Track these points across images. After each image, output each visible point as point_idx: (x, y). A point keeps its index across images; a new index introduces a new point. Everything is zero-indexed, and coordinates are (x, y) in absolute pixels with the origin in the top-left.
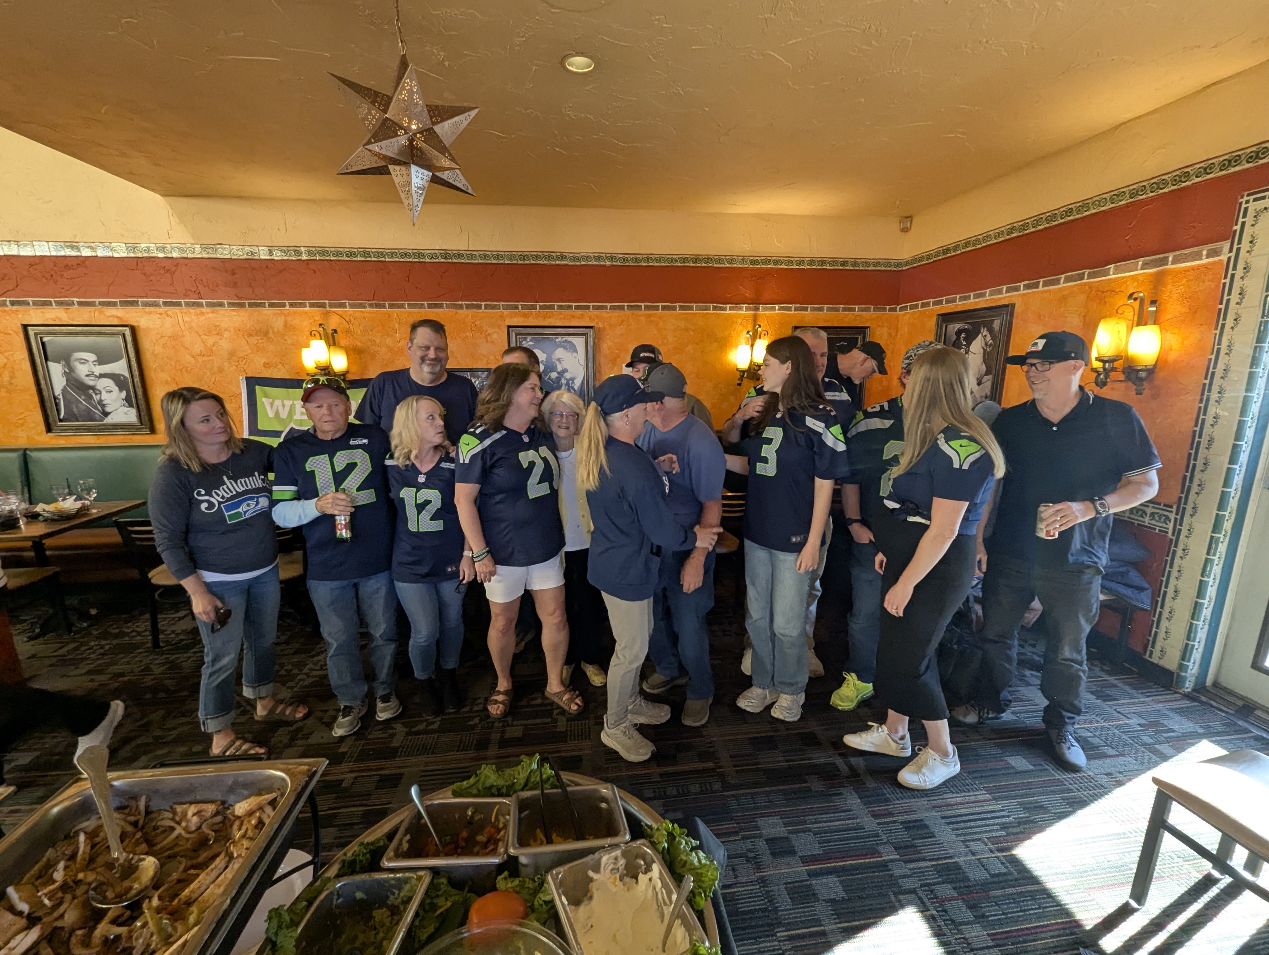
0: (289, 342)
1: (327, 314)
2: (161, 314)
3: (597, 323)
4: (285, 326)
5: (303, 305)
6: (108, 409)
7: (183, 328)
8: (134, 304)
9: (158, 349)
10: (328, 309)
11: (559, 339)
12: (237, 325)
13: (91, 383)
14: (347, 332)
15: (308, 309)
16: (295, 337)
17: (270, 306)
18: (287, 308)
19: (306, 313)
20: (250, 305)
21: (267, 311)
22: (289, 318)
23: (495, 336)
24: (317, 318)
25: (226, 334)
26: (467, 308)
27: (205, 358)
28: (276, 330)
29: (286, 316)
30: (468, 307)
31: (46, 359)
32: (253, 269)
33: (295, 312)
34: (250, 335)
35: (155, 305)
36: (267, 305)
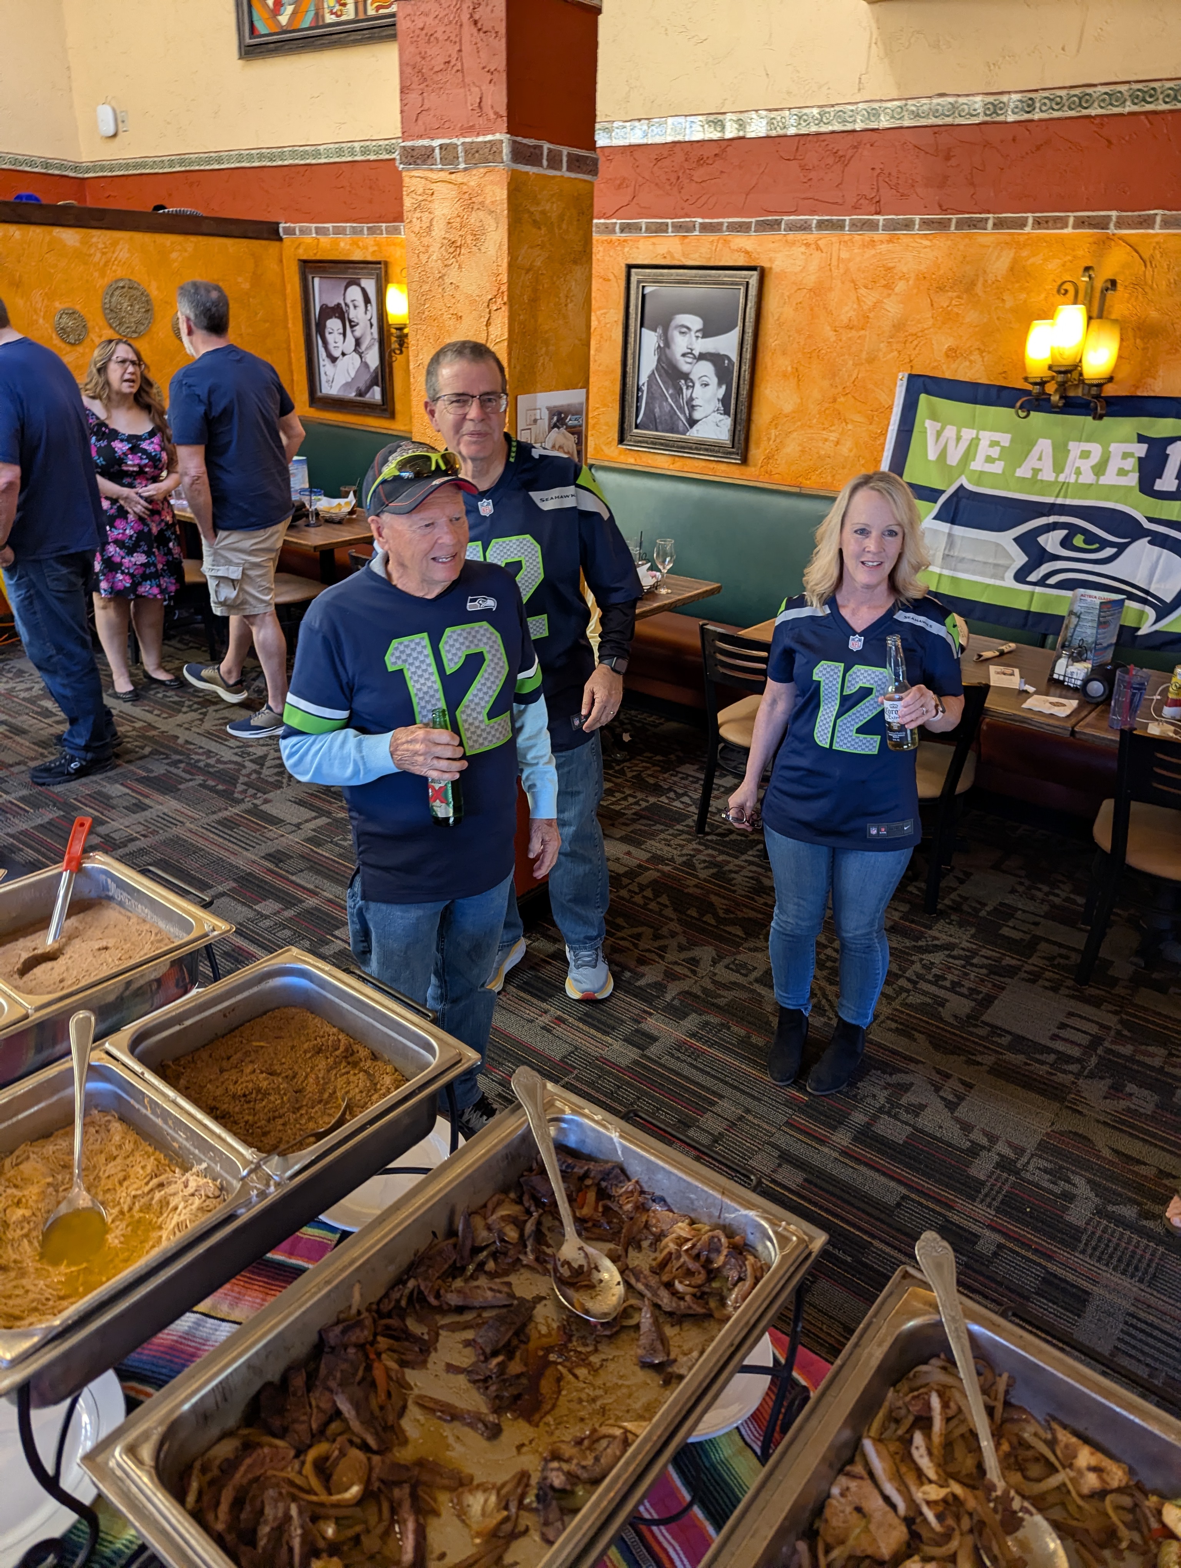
0: (1009, 304)
1: (1104, 243)
2: (808, 245)
4: (1012, 269)
5: (1062, 223)
6: (697, 415)
7: (835, 273)
8: (774, 226)
9: (788, 312)
10: (1112, 230)
12: (923, 267)
13: (685, 368)
14: (1138, 284)
15: (1069, 230)
16: (1023, 296)
17: (996, 226)
18: (1028, 229)
19: (1061, 240)
20: (960, 225)
21: (988, 236)
22: (1025, 253)
24: (1080, 253)
25: (901, 286)
27: (853, 333)
28: (991, 278)
29: (1020, 246)
31: (642, 325)
32: (987, 144)
33: (1040, 238)
34: (941, 289)
35: (804, 227)
36: (990, 224)
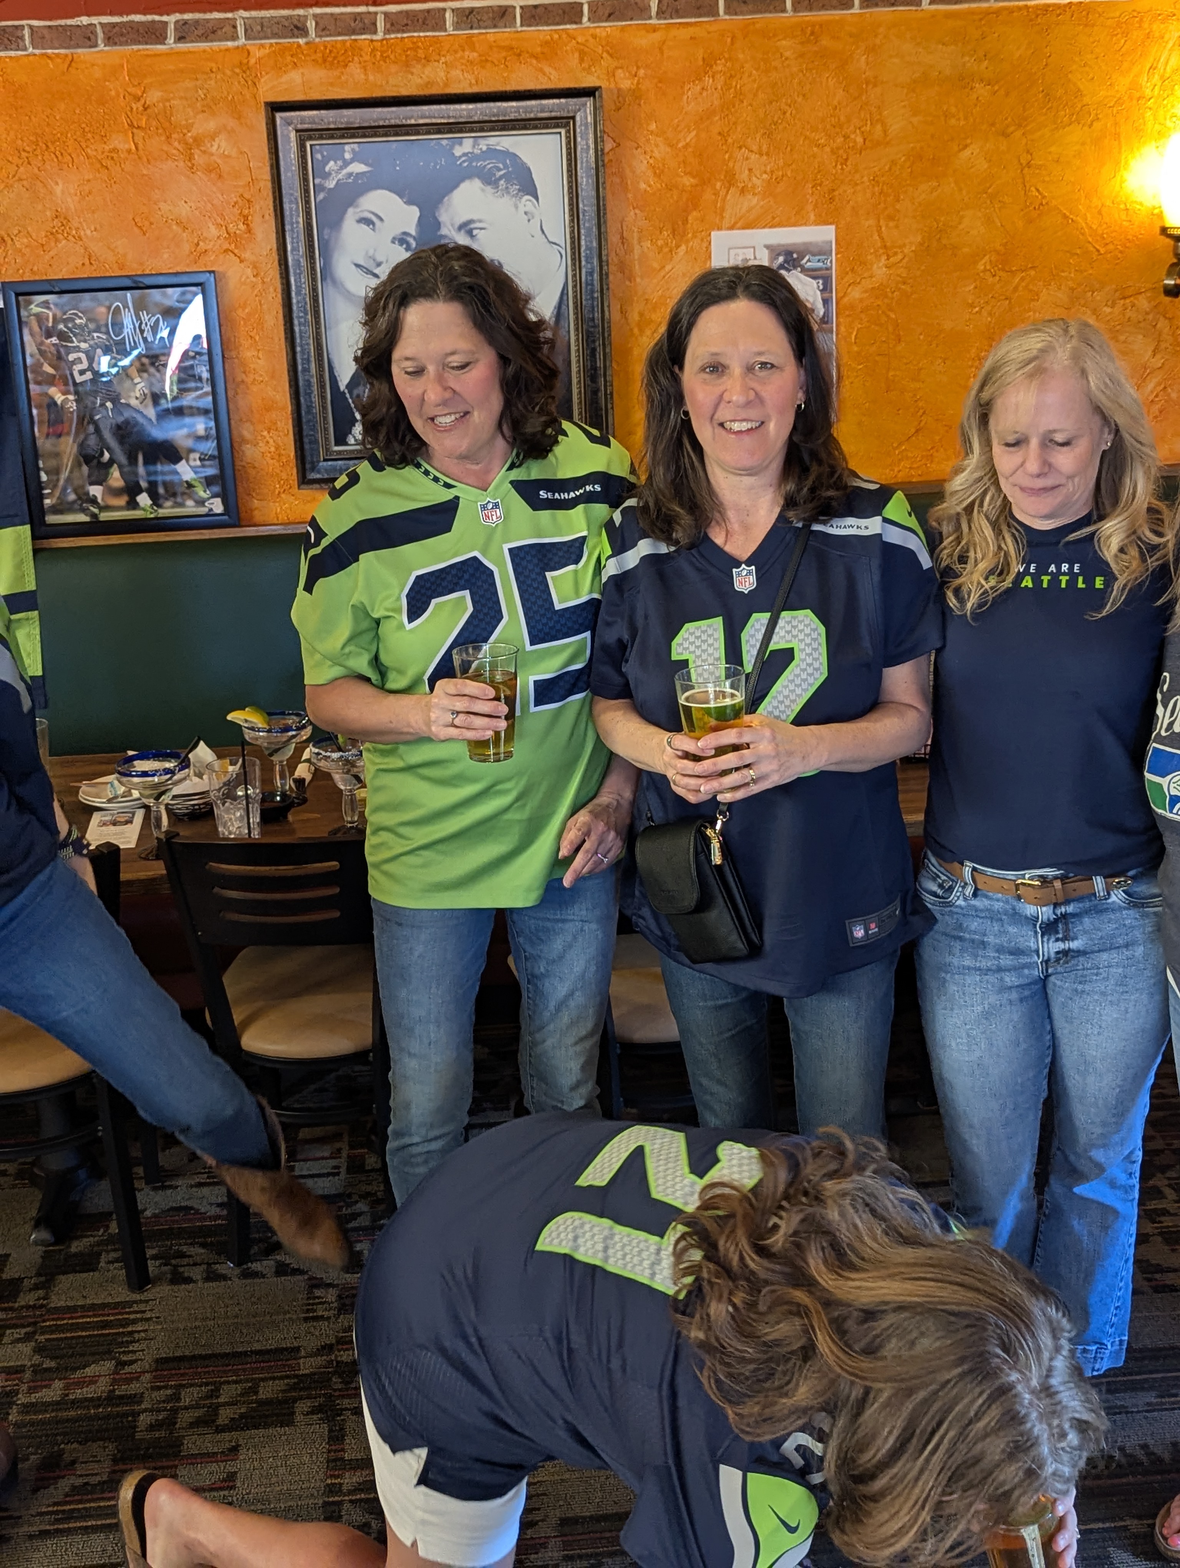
3: (611, 74)
11: (466, 146)
23: (221, 146)
26: (110, 40)
30: (114, 36)
